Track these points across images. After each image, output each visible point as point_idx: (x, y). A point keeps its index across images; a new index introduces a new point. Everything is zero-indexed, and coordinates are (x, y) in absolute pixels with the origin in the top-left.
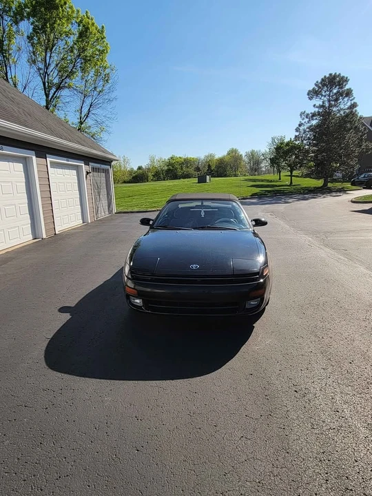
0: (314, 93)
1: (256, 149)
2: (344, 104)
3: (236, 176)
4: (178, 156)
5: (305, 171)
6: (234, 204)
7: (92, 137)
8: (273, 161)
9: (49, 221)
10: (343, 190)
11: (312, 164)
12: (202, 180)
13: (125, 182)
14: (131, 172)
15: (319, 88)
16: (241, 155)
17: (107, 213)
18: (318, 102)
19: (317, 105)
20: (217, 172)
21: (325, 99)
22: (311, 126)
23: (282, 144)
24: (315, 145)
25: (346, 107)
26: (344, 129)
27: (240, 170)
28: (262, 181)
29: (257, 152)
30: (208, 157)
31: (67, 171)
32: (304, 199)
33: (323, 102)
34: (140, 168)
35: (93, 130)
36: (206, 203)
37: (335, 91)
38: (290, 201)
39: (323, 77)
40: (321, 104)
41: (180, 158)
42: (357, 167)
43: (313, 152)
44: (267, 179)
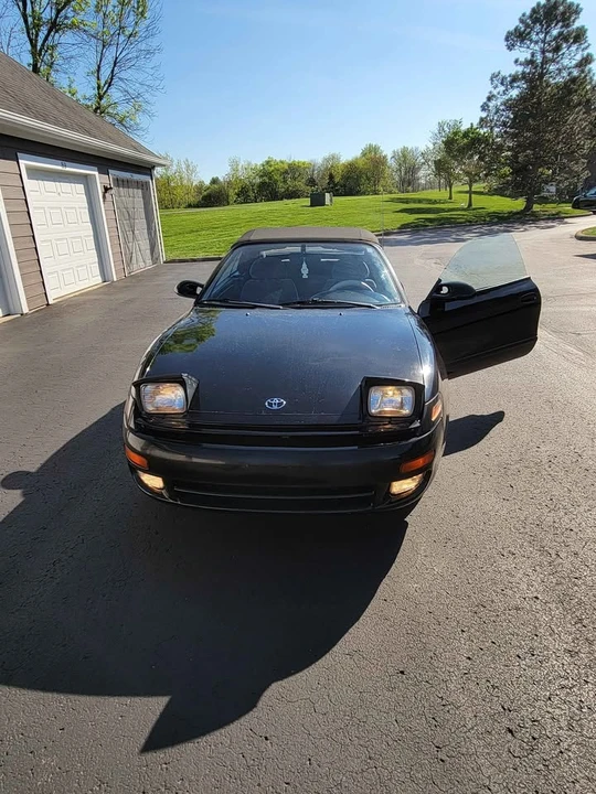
0: (517, 37)
1: (410, 146)
2: (570, 57)
3: (376, 193)
4: (278, 160)
5: (495, 183)
6: (370, 250)
7: (120, 122)
8: (440, 167)
9: (33, 281)
10: (558, 218)
11: (507, 170)
12: (317, 201)
13: (190, 206)
14: (200, 188)
15: (527, 26)
16: (385, 157)
17: (149, 262)
18: (523, 53)
19: (522, 59)
20: (345, 186)
21: (537, 48)
22: (508, 100)
23: (455, 134)
24: (514, 136)
25: (574, 62)
26: (568, 105)
27: (382, 182)
28: (420, 201)
29: (411, 150)
30: (327, 160)
31: (66, 186)
32: (491, 233)
33: (533, 55)
34: (214, 181)
35: (122, 110)
36: (310, 249)
37: (555, 32)
38: (466, 236)
39: (534, 5)
40: (529, 57)
41: (282, 162)
42: (586, 174)
43: (509, 149)
44: (429, 197)
